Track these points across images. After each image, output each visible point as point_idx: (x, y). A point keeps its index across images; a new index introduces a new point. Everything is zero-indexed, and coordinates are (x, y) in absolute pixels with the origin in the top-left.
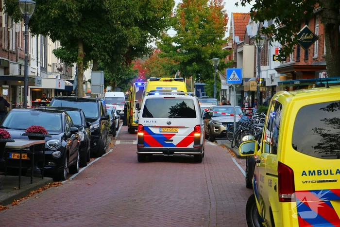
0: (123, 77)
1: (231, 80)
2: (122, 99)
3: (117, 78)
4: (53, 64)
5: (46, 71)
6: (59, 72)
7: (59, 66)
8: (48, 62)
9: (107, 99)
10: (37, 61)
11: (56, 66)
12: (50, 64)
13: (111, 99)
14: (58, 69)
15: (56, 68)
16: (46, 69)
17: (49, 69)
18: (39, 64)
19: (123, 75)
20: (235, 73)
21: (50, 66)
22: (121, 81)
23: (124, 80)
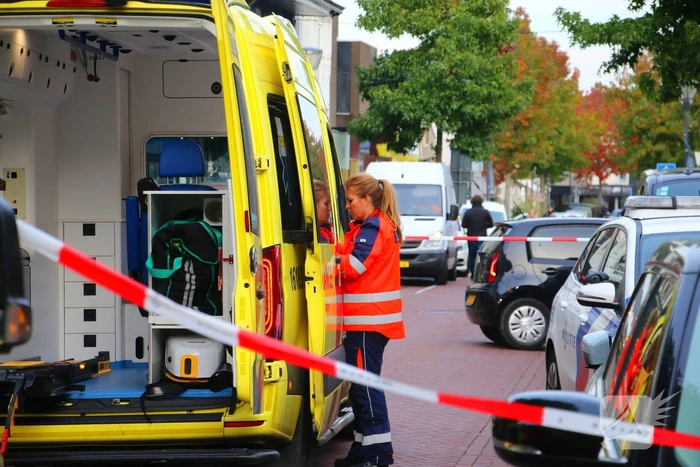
0: (468, 109)
2: (434, 193)
19: (468, 102)
22: (459, 123)
23: (473, 118)
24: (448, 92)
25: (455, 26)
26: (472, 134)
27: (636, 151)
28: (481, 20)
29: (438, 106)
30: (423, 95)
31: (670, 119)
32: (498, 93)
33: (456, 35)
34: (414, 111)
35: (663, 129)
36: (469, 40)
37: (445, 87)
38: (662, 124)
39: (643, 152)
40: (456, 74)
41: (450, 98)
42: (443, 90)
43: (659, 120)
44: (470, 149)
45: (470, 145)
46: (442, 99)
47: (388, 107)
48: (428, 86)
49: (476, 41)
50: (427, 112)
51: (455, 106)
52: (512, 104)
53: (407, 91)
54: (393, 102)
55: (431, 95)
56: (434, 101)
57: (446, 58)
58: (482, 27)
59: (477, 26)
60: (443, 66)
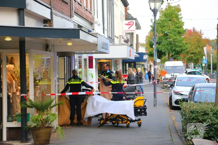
0: (177, 49)
3: (171, 50)
4: (120, 36)
5: (114, 42)
6: (126, 44)
7: (125, 38)
8: (115, 34)
9: (167, 68)
10: (104, 28)
11: (123, 38)
12: (117, 35)
13: (171, 68)
14: (125, 41)
15: (123, 40)
16: (114, 40)
17: (116, 41)
18: (106, 32)
19: (177, 47)
21: (117, 38)
22: (175, 52)
23: (178, 51)
24: (172, 45)
25: (172, 31)
26: (177, 54)
27: (186, 56)
28: (178, 29)
29: (170, 48)
30: (166, 46)
31: (194, 49)
32: (183, 45)
33: (173, 33)
34: (165, 50)
35: (193, 51)
36: (176, 34)
37: (172, 44)
38: (193, 50)
39: (188, 57)
40: (175, 42)
41: (173, 47)
42: (171, 45)
43: (192, 49)
44: (177, 58)
45: (177, 57)
46: (171, 47)
47: (159, 49)
48: (167, 44)
49: (178, 34)
50: (168, 50)
51: (174, 48)
52: (186, 47)
53: (163, 45)
54: (160, 48)
55: (168, 46)
56: (169, 47)
57: (172, 38)
58: (179, 31)
59: (178, 31)
60: (171, 40)
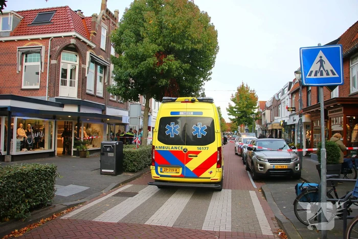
1: (313, 76)
20: (324, 58)
